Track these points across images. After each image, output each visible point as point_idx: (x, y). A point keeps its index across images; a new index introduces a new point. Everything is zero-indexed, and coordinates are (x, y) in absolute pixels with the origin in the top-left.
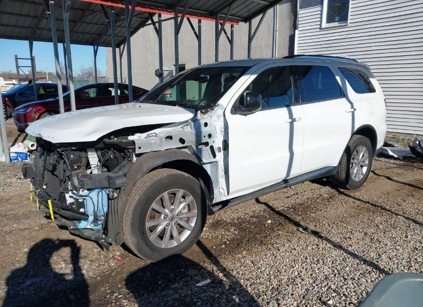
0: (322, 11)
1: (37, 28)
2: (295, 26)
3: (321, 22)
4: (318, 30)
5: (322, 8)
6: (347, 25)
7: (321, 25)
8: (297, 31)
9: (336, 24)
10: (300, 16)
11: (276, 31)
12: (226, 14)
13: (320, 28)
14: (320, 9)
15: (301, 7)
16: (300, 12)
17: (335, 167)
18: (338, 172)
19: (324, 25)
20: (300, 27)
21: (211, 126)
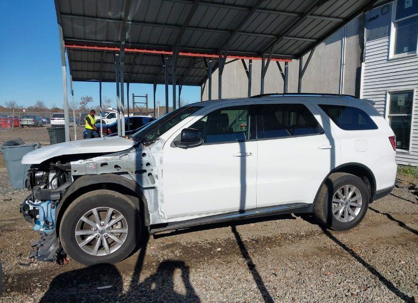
0: (389, 42)
1: (132, 73)
2: (362, 59)
3: (388, 53)
4: (385, 61)
5: (389, 39)
6: (416, 56)
7: (388, 56)
8: (363, 64)
9: (405, 55)
10: (367, 48)
11: (343, 64)
12: (270, 53)
13: (388, 60)
14: (387, 40)
15: (368, 40)
16: (367, 45)
17: (311, 204)
18: (314, 209)
19: (392, 55)
20: (367, 59)
21: (149, 156)
